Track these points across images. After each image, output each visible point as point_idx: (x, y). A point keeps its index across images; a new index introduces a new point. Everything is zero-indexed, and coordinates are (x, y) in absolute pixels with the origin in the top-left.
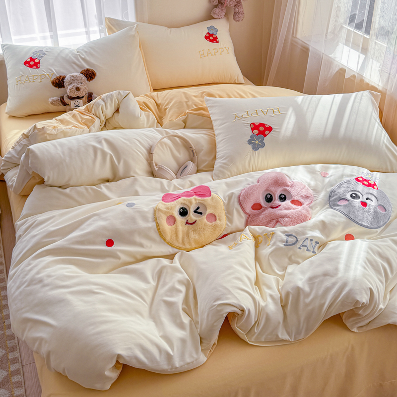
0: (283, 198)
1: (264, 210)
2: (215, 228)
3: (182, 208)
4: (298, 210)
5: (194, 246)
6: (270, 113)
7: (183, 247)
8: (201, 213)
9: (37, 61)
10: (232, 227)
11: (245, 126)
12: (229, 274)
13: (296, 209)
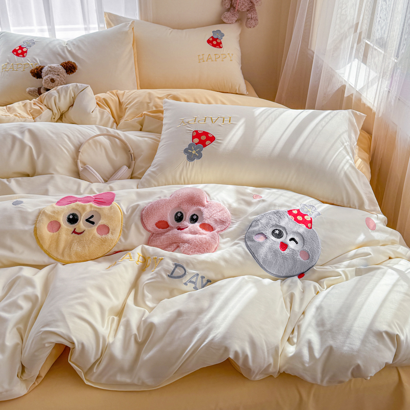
0: (194, 219)
1: (170, 230)
2: (104, 241)
3: (73, 215)
4: (204, 236)
5: (74, 258)
6: (220, 122)
7: (62, 258)
8: (93, 223)
9: (24, 50)
10: (125, 244)
11: (188, 133)
12: (76, 298)
13: (204, 234)
